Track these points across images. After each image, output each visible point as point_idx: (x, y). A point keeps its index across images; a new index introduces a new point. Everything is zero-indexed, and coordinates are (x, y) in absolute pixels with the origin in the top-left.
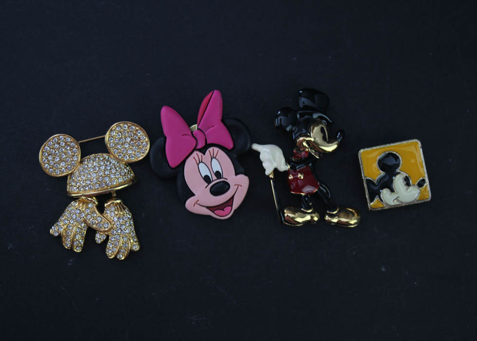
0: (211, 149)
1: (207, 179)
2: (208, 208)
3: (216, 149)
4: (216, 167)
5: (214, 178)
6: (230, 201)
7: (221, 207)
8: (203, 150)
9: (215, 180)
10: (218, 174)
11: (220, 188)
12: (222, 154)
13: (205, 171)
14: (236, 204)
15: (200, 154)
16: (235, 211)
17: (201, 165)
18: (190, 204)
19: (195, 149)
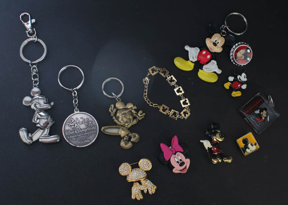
0: (177, 153)
1: (178, 162)
2: (180, 170)
3: (179, 153)
4: (180, 158)
5: (180, 161)
6: (186, 167)
7: (183, 169)
8: (175, 154)
9: (180, 162)
10: (181, 160)
11: (182, 164)
12: (181, 154)
13: (177, 160)
14: (187, 168)
15: (174, 155)
16: (187, 170)
17: (175, 158)
18: (174, 171)
19: (173, 154)
